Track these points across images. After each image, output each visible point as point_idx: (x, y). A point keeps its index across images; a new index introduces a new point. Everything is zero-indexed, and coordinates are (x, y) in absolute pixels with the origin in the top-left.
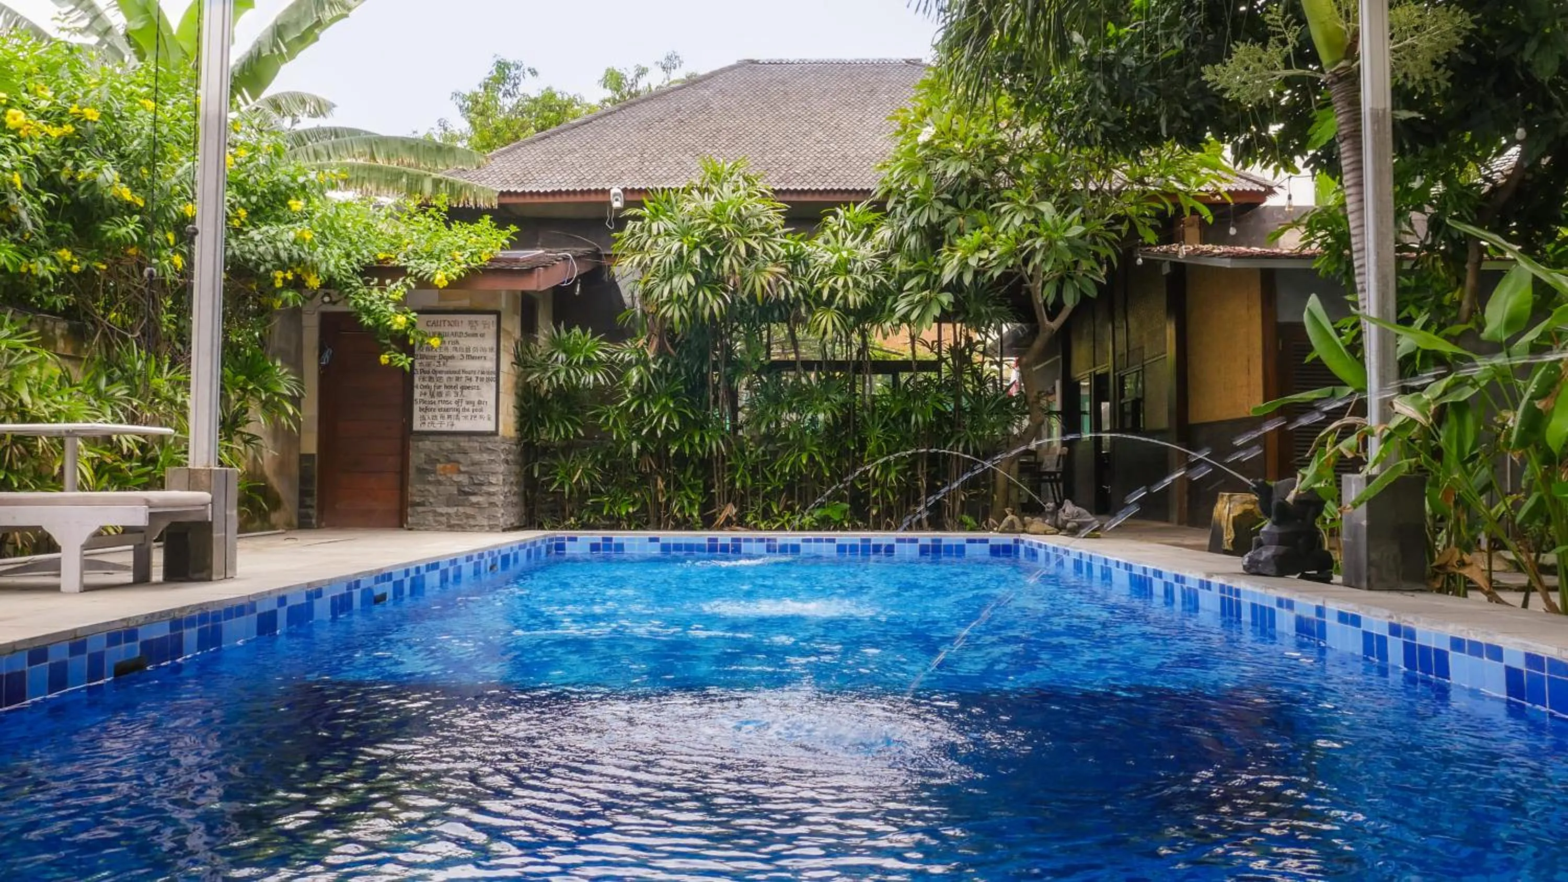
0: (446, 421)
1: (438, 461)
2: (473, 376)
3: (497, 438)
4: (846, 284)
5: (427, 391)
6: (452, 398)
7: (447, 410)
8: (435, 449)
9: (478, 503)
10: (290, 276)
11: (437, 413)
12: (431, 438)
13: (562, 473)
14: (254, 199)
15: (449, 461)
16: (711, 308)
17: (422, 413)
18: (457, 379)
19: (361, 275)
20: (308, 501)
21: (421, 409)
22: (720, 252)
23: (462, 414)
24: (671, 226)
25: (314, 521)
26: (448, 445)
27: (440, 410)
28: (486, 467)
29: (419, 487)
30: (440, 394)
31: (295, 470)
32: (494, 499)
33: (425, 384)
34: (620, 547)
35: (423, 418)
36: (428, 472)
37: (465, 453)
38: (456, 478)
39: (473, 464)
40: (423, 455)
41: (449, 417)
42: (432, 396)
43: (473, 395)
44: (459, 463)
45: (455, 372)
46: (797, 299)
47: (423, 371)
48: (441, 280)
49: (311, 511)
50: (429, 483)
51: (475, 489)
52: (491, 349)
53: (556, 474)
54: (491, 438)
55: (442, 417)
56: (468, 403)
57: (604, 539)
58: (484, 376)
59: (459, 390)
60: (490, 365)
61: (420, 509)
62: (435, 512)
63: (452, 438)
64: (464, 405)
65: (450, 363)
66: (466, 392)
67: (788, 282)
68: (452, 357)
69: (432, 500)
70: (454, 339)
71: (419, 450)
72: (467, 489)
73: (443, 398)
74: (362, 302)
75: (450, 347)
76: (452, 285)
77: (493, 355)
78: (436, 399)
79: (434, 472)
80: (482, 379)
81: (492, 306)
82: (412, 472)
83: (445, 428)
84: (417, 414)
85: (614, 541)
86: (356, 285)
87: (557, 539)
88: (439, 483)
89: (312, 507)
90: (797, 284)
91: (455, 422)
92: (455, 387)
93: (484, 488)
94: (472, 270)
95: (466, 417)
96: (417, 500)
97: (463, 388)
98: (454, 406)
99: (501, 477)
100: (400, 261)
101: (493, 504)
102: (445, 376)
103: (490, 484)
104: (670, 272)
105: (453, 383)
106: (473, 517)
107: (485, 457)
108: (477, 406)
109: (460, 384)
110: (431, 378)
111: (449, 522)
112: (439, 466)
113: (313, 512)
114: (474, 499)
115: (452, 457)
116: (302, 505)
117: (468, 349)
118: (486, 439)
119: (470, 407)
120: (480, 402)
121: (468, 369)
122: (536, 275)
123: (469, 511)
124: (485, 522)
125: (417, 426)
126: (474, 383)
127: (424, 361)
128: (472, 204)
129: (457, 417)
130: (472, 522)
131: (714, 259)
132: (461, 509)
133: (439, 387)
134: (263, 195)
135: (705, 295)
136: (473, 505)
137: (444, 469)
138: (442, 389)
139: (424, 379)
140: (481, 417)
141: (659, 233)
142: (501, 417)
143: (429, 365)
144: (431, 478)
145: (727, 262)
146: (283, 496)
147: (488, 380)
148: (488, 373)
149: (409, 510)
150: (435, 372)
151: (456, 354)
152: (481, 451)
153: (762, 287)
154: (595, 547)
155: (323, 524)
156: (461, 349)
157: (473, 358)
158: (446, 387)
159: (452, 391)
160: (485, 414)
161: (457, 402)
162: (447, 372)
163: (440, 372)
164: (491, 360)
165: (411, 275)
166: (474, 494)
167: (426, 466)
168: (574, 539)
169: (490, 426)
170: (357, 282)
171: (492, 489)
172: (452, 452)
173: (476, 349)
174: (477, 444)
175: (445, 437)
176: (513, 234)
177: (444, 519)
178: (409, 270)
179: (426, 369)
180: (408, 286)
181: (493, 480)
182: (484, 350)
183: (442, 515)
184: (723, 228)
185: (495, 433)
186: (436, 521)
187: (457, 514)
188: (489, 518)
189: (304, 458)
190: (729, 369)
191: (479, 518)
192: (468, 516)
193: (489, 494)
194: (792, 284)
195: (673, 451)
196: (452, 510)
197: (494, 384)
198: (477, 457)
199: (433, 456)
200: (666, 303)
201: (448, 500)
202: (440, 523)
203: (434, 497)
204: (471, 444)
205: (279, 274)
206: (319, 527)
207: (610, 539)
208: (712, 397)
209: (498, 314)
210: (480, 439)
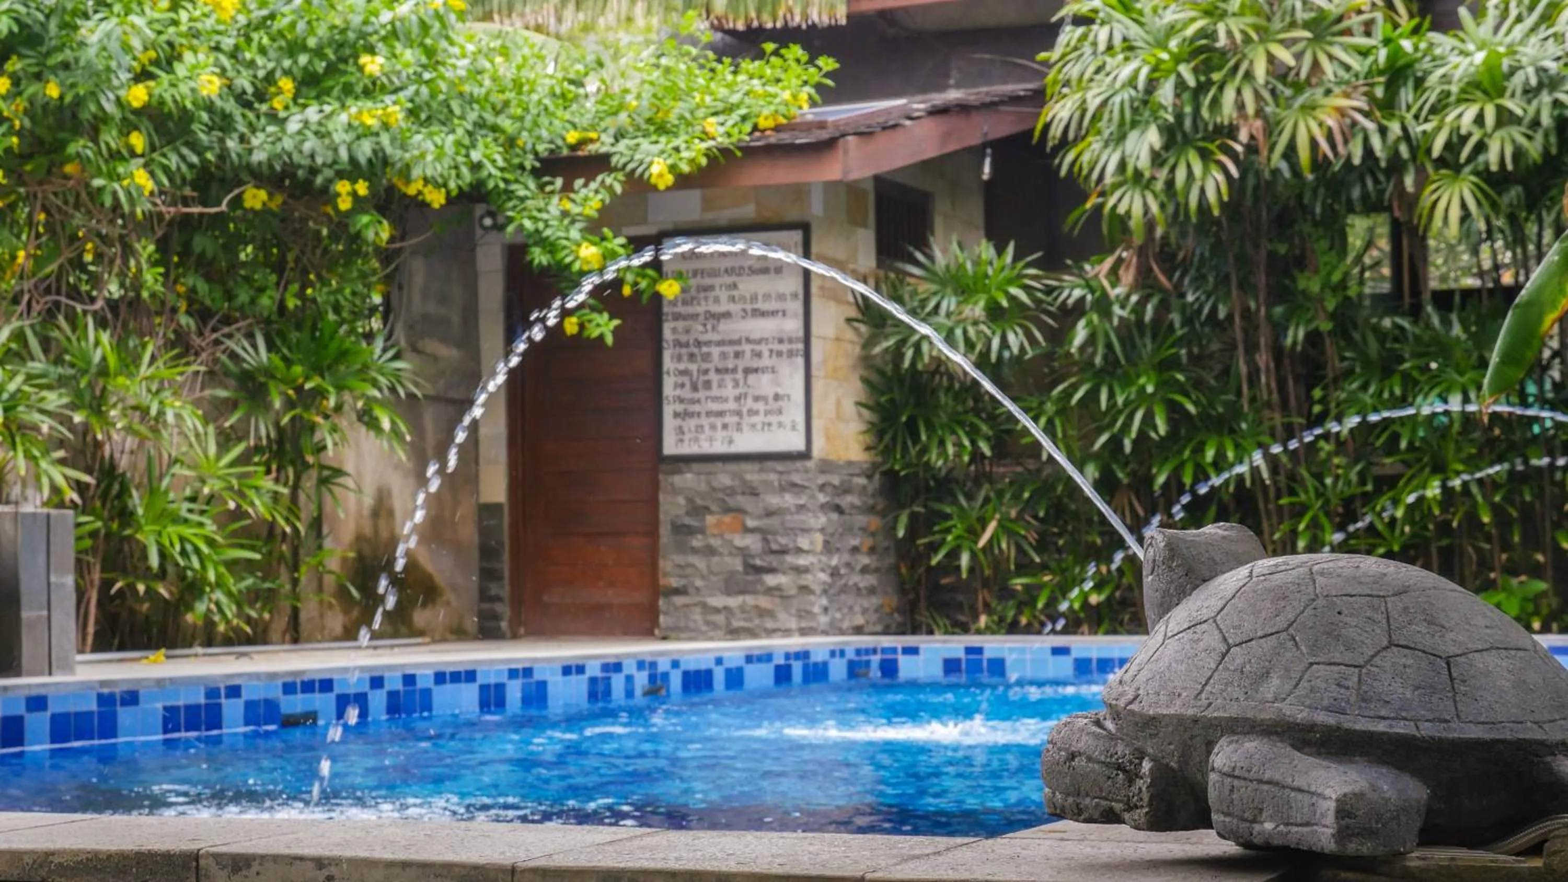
0: (720, 434)
1: (707, 509)
2: (764, 349)
3: (810, 464)
4: (1479, 120)
5: (686, 380)
6: (730, 391)
7: (720, 414)
8: (703, 487)
9: (778, 588)
10: (362, 188)
11: (705, 421)
12: (695, 466)
13: (959, 530)
14: (303, 59)
15: (728, 510)
16: (1202, 191)
17: (678, 422)
18: (737, 355)
19: (536, 173)
20: (494, 589)
21: (676, 415)
22: (1216, 76)
23: (747, 420)
24: (1135, 31)
25: (504, 625)
26: (724, 478)
27: (709, 414)
28: (793, 520)
29: (679, 559)
30: (708, 385)
31: (469, 533)
32: (807, 579)
33: (682, 367)
34: (998, 666)
35: (680, 431)
36: (690, 531)
37: (755, 494)
38: (741, 541)
39: (769, 514)
40: (681, 500)
41: (725, 426)
42: (695, 388)
43: (764, 384)
44: (741, 511)
45: (731, 343)
46: (1395, 156)
47: (678, 344)
48: (660, 175)
49: (499, 608)
50: (694, 551)
51: (774, 561)
52: (795, 296)
53: (948, 531)
54: (799, 464)
55: (713, 427)
56: (757, 399)
57: (969, 650)
58: (784, 347)
59: (740, 376)
60: (794, 326)
61: (679, 600)
62: (705, 606)
63: (732, 467)
64: (750, 403)
65: (724, 326)
66: (752, 378)
67: (1370, 126)
68: (727, 315)
69: (699, 583)
70: (728, 280)
71: (675, 491)
72: (758, 562)
73: (715, 392)
74: (528, 224)
75: (723, 295)
76: (683, 181)
77: (796, 306)
78: (701, 394)
79: (702, 531)
80: (780, 354)
81: (793, 215)
82: (665, 531)
83: (719, 447)
84: (669, 423)
85: (987, 655)
86: (522, 193)
87: (884, 650)
88: (710, 551)
89: (499, 599)
90: (1395, 128)
91: (736, 436)
92: (734, 370)
93: (789, 559)
94: (724, 151)
95: (753, 426)
96: (674, 582)
97: (748, 371)
98: (732, 405)
99: (819, 538)
100: (603, 144)
101: (805, 589)
102: (715, 351)
103: (799, 551)
104: (1122, 124)
105: (730, 364)
106: (770, 614)
107: (789, 500)
108: (773, 405)
109: (741, 364)
110: (692, 357)
111: (729, 623)
112: (710, 520)
113: (503, 609)
114: (771, 580)
115: (731, 501)
116: (484, 596)
117: (754, 298)
118: (790, 465)
119: (760, 406)
120: (777, 397)
121: (755, 336)
122: (840, 152)
123: (764, 602)
124: (793, 624)
125: (670, 447)
126: (766, 361)
127: (680, 325)
128: (797, 19)
129: (739, 428)
130: (769, 624)
131: (1201, 88)
132: (750, 600)
133: (706, 372)
134: (318, 52)
135: (1189, 167)
136: (770, 591)
137: (719, 524)
138: (713, 377)
139: (679, 358)
140: (780, 425)
141: (1110, 48)
142: (816, 424)
143: (687, 331)
144: (697, 542)
145: (1229, 95)
146: (440, 580)
147: (791, 354)
148: (790, 341)
149: (661, 602)
150: (699, 344)
151: (732, 307)
152: (782, 489)
153: (1314, 144)
154: (951, 666)
155: (522, 630)
156: (743, 299)
157: (763, 314)
158: (718, 371)
159: (728, 378)
160: (784, 418)
161: (738, 399)
162: (720, 343)
163: (708, 343)
164: (795, 315)
165: (616, 169)
166: (771, 570)
167: (688, 521)
168: (912, 651)
169: (796, 443)
170: (526, 187)
171: (802, 561)
172: (731, 492)
173: (767, 297)
174: (773, 477)
175: (719, 465)
176: (828, 75)
177: (720, 619)
178: (614, 160)
179: (683, 338)
180: (610, 189)
181: (804, 542)
182: (781, 297)
183: (717, 610)
184: (1221, 28)
185: (805, 455)
186: (708, 623)
187: (742, 608)
188: (800, 617)
189: (488, 510)
190: (1278, 310)
191: (782, 615)
192: (763, 613)
193: (800, 571)
194: (1383, 131)
195: (1161, 479)
196: (734, 602)
197: (800, 361)
198: (774, 500)
199: (699, 502)
200: (1116, 186)
201: (727, 581)
202: (714, 626)
203: (703, 577)
204: (764, 476)
205: (343, 187)
206: (515, 636)
207: (979, 651)
208: (1243, 369)
209: (805, 228)
210: (779, 466)
